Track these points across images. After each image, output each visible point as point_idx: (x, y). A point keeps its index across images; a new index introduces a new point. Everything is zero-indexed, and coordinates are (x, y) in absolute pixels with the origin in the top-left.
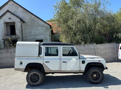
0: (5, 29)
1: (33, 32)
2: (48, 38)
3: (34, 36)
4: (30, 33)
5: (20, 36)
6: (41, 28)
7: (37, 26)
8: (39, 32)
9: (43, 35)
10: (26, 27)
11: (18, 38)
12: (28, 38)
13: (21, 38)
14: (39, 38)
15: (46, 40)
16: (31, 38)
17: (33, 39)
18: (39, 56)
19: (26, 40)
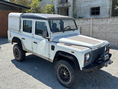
2: (107, 4)
5: (71, 4)
11: (69, 6)
12: (83, 6)
13: (72, 6)
14: (95, 4)
15: (105, 7)
16: (85, 5)
17: (89, 6)
18: (20, 31)
19: (80, 8)
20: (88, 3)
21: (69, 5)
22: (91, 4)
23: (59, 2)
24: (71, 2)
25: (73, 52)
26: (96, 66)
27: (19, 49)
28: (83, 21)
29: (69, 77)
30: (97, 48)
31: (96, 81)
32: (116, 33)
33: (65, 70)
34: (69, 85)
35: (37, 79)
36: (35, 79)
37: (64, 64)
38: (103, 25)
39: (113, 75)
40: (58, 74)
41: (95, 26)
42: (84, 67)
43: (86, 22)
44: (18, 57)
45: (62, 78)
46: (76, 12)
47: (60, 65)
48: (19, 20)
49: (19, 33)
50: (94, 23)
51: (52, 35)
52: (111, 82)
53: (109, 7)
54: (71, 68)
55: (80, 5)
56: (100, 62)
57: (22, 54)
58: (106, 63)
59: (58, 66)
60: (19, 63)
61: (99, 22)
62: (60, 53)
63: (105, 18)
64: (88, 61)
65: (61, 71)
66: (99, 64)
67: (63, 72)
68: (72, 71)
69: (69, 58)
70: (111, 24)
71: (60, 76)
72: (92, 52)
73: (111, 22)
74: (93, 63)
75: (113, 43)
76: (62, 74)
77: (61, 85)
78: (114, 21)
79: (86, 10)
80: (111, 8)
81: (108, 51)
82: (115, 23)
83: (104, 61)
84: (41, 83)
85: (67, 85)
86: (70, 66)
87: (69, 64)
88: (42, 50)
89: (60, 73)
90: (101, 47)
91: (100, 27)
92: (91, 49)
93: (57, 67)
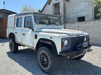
0: (53, 10)
1: (76, 9)
2: (90, 14)
3: (77, 13)
4: (73, 11)
6: (84, 4)
7: (80, 3)
8: (82, 9)
9: (85, 11)
10: (70, 5)
11: (61, 17)
12: (71, 16)
13: (63, 16)
14: (81, 15)
15: (88, 17)
16: (73, 16)
17: (76, 16)
18: (14, 27)
19: (70, 18)
20: (76, 14)
21: (61, 15)
22: (77, 15)
23: (53, 13)
24: (62, 13)
25: (52, 38)
26: (74, 51)
27: (13, 42)
28: (70, 24)
29: (48, 63)
30: (75, 36)
31: (77, 69)
32: (97, 33)
33: (45, 56)
34: (48, 70)
35: (21, 66)
36: (20, 66)
37: (44, 50)
38: (86, 27)
39: (94, 64)
40: (39, 60)
41: (80, 28)
42: (61, 51)
43: (72, 25)
44: (12, 49)
45: (42, 64)
46: (66, 21)
47: (41, 51)
48: (14, 18)
49: (14, 29)
50: (79, 26)
51: (36, 26)
52: (92, 70)
53: (92, 16)
54: (49, 53)
55: (69, 16)
56: (79, 48)
57: (15, 46)
58: (84, 49)
59: (40, 52)
60: (12, 54)
61: (83, 24)
62: (41, 41)
63: (87, 21)
64: (66, 46)
65: (42, 57)
66: (78, 50)
67: (43, 59)
68: (51, 56)
69: (48, 43)
70: (93, 25)
71: (41, 62)
72: (70, 38)
73: (93, 24)
74: (72, 49)
75: (95, 41)
76: (43, 61)
77: (41, 72)
78: (96, 23)
79: (74, 19)
80: (94, 17)
81: (88, 41)
82: (96, 25)
83: (83, 48)
84: (24, 69)
85: (47, 71)
86: (48, 52)
87: (48, 50)
88: (28, 40)
89: (41, 60)
90: (81, 35)
91: (84, 29)
92: (70, 35)
93: (39, 54)
